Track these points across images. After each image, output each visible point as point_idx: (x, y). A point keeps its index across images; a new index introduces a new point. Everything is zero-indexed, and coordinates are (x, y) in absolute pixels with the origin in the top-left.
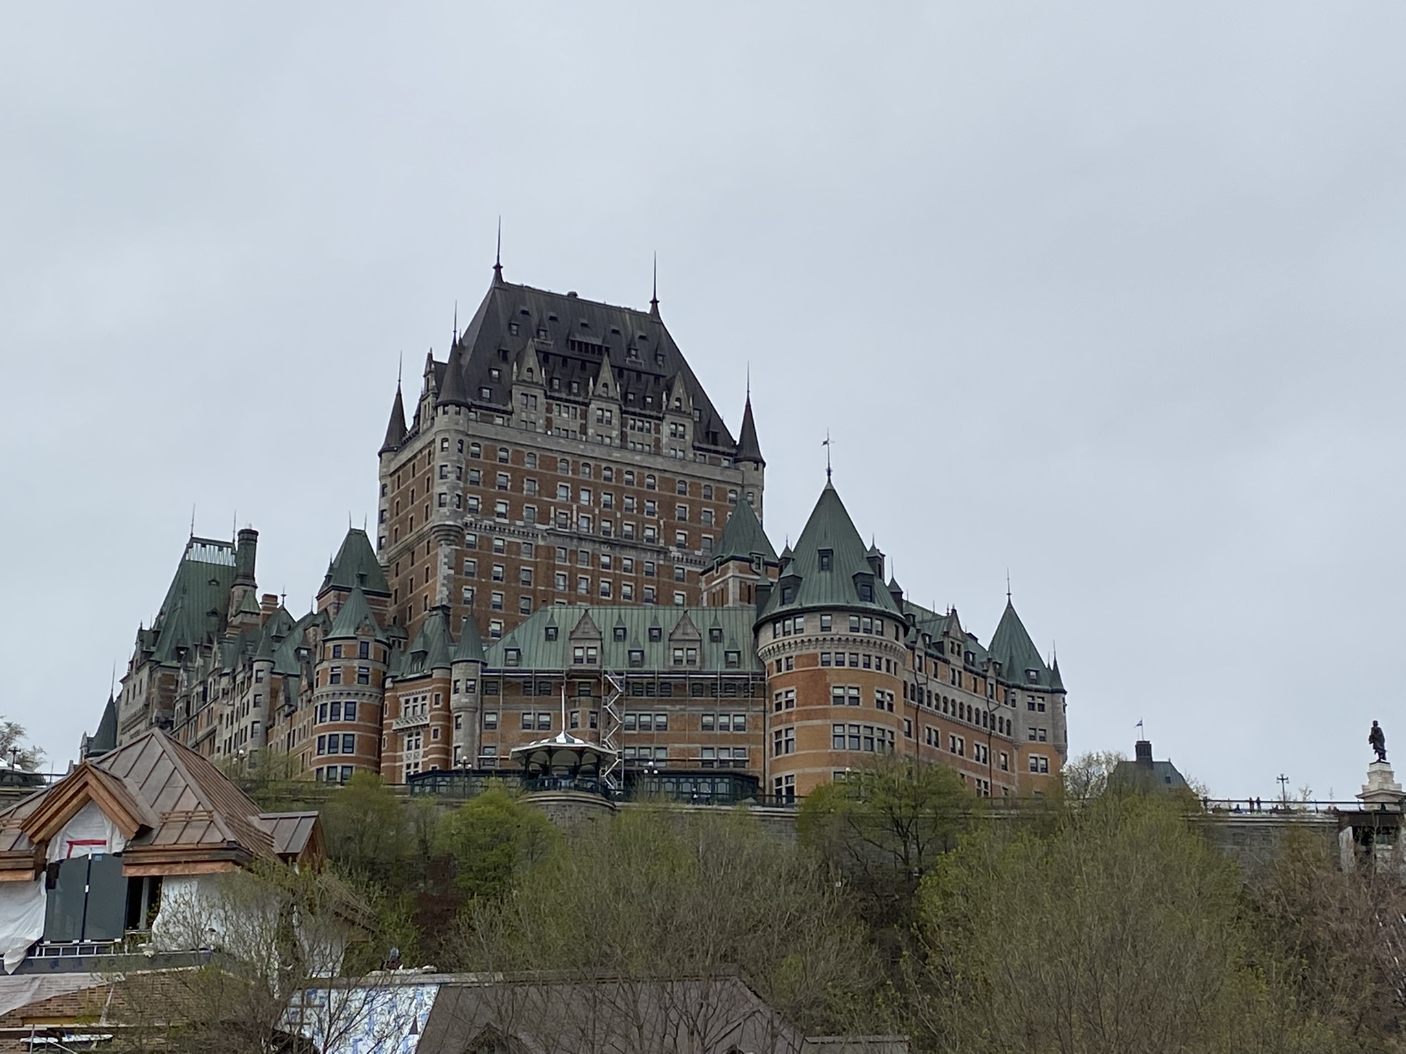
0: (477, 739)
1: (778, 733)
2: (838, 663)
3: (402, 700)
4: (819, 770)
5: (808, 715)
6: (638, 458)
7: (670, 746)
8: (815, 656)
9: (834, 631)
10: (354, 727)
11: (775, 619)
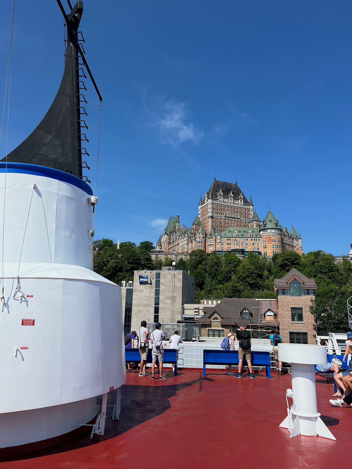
0: (221, 246)
1: (264, 246)
2: (273, 236)
3: (209, 241)
4: (270, 251)
5: (269, 243)
6: (236, 205)
7: (248, 248)
8: (269, 235)
9: (272, 231)
10: (202, 244)
11: (263, 230)
